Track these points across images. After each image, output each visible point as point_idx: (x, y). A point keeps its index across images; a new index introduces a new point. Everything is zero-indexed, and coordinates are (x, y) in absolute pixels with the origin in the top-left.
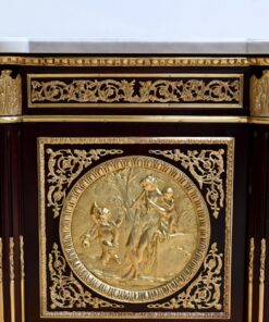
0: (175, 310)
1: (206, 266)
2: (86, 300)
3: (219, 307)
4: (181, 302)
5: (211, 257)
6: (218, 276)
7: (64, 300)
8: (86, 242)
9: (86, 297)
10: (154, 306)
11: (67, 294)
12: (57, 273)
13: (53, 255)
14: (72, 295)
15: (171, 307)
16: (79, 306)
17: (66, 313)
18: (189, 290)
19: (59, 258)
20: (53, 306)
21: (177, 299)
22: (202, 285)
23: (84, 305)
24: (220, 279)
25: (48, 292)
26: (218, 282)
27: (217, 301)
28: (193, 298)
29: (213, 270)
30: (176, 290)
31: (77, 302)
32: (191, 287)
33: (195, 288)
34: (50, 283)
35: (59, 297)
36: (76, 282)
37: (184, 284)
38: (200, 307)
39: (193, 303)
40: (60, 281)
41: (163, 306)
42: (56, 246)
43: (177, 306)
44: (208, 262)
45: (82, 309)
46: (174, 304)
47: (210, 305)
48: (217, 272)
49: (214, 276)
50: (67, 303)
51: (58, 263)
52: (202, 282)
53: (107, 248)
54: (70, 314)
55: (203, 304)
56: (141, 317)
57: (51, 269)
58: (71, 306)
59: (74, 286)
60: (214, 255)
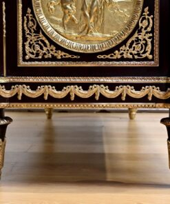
0: (117, 60)
1: (140, 25)
2: (51, 52)
3: (151, 57)
4: (123, 54)
5: (144, 19)
6: (149, 33)
7: (35, 52)
8: (52, 7)
9: (52, 50)
10: (102, 57)
11: (38, 48)
12: (30, 31)
13: (28, 17)
14: (41, 48)
15: (115, 58)
16: (46, 57)
17: (37, 63)
18: (128, 44)
19: (32, 20)
20: (27, 57)
21: (119, 51)
22: (138, 40)
23: (50, 56)
24: (151, 35)
25: (24, 46)
26: (150, 38)
27: (149, 52)
28: (131, 50)
29: (146, 29)
30: (118, 42)
31: (45, 54)
32: (130, 41)
33: (132, 42)
34: (25, 39)
35: (32, 50)
36: (44, 38)
37: (124, 37)
38: (136, 57)
39: (131, 54)
40: (32, 38)
41: (109, 56)
42: (29, 10)
43: (119, 57)
44: (141, 22)
45: (48, 60)
46: (117, 55)
47: (144, 56)
48: (149, 29)
49: (147, 33)
50: (37, 55)
51: (31, 23)
52: (137, 38)
53: (67, 11)
54: (40, 63)
55: (138, 55)
56: (93, 65)
57: (26, 28)
58: (40, 57)
59: (42, 41)
60: (147, 17)
